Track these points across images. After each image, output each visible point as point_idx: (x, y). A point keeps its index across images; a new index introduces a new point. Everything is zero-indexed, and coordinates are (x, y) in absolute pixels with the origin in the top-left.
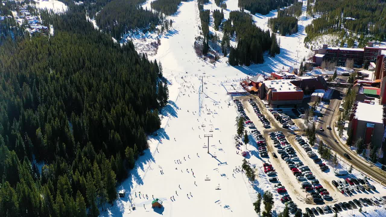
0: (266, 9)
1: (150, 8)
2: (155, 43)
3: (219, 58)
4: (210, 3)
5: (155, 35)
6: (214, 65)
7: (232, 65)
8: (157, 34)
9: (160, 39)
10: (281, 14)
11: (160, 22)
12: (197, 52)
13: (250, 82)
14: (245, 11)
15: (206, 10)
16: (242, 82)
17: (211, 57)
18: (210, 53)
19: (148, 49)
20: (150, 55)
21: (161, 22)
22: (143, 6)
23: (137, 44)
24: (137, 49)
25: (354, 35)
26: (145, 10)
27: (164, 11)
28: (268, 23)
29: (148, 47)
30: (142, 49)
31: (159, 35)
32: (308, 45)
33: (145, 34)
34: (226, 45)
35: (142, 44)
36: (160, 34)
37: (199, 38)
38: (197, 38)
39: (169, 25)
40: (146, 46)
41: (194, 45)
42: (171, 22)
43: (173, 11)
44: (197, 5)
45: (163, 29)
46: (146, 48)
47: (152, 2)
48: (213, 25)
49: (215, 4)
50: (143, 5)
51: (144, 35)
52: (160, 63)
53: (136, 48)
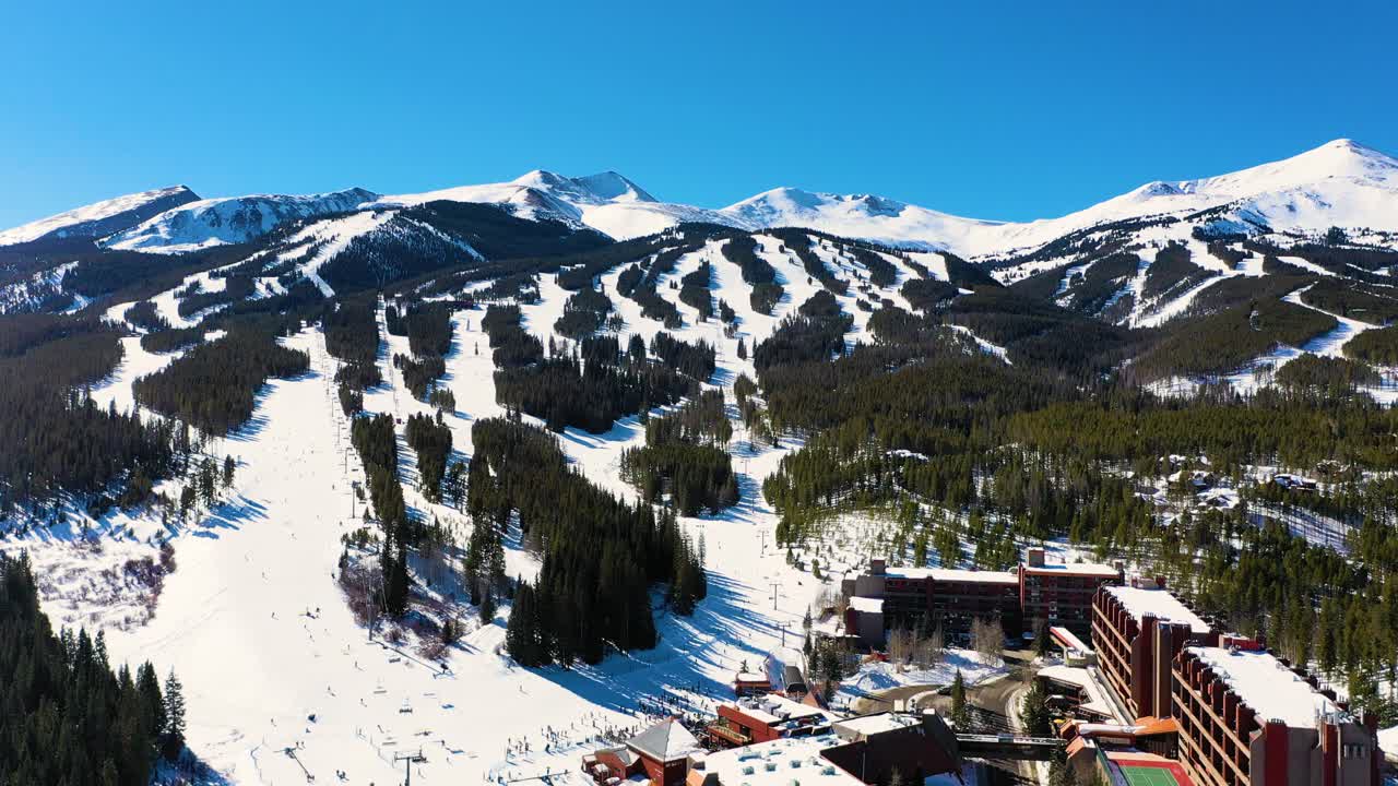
0: (601, 414)
1: (133, 402)
2: (148, 562)
3: (460, 631)
4: (387, 387)
5: (147, 525)
6: (444, 667)
7: (525, 665)
8: (159, 520)
9: (173, 542)
10: (659, 433)
11: (176, 465)
12: (357, 607)
13: (634, 758)
14: (526, 419)
15: (377, 416)
16: (593, 759)
17: (423, 628)
18: (416, 607)
19: (109, 596)
20: (117, 625)
21: (180, 465)
22: (95, 395)
23: (52, 569)
24: (51, 596)
25: (948, 515)
26: (104, 414)
27: (196, 418)
28: (622, 465)
29: (108, 582)
30: (75, 596)
31: (168, 527)
32: (799, 555)
33: (96, 518)
34: (485, 570)
35: (81, 570)
36: (171, 519)
37: (362, 538)
38: (350, 536)
39: (221, 482)
40: (99, 580)
41: (338, 571)
42: (230, 464)
43: (235, 416)
44: (337, 395)
45: (188, 496)
46: (98, 588)
47: (138, 381)
48: (416, 479)
49: (409, 392)
50: (97, 388)
51: (94, 524)
52: (174, 684)
53: (47, 589)
